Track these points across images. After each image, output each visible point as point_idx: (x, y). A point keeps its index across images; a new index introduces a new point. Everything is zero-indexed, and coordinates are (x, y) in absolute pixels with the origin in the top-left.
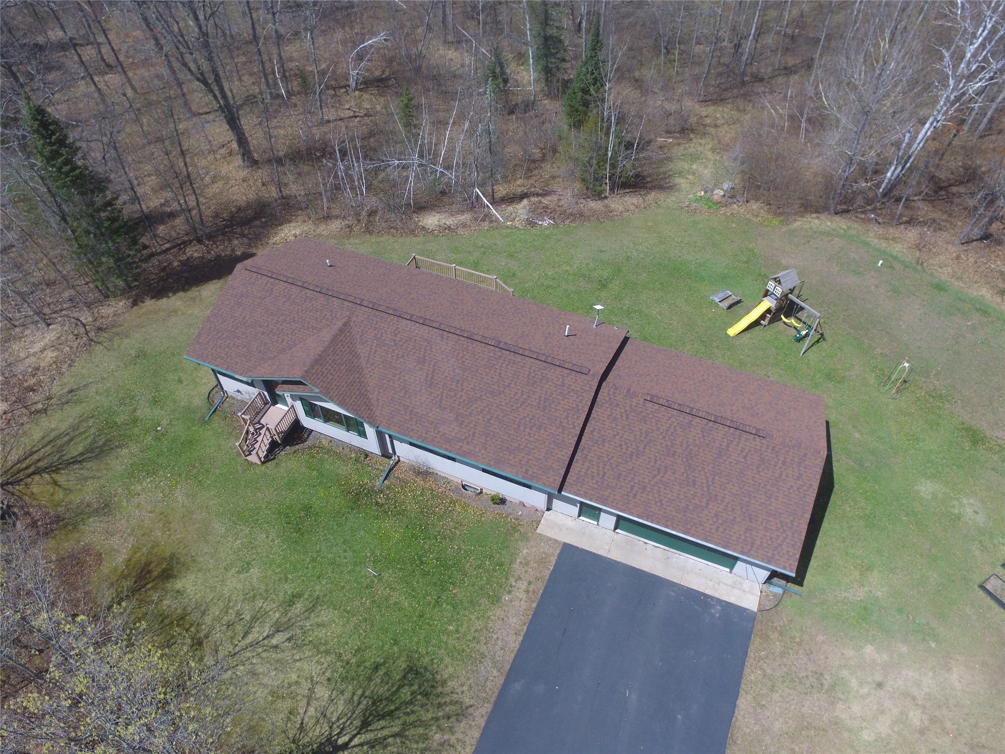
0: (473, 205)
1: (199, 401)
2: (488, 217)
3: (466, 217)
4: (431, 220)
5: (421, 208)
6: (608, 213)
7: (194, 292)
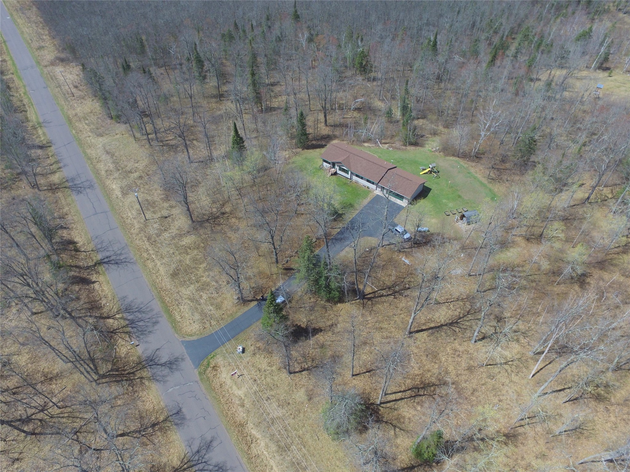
0: (376, 143)
1: (318, 167)
2: (378, 146)
3: (374, 145)
4: (366, 144)
5: (364, 142)
6: (405, 150)
7: (315, 150)
